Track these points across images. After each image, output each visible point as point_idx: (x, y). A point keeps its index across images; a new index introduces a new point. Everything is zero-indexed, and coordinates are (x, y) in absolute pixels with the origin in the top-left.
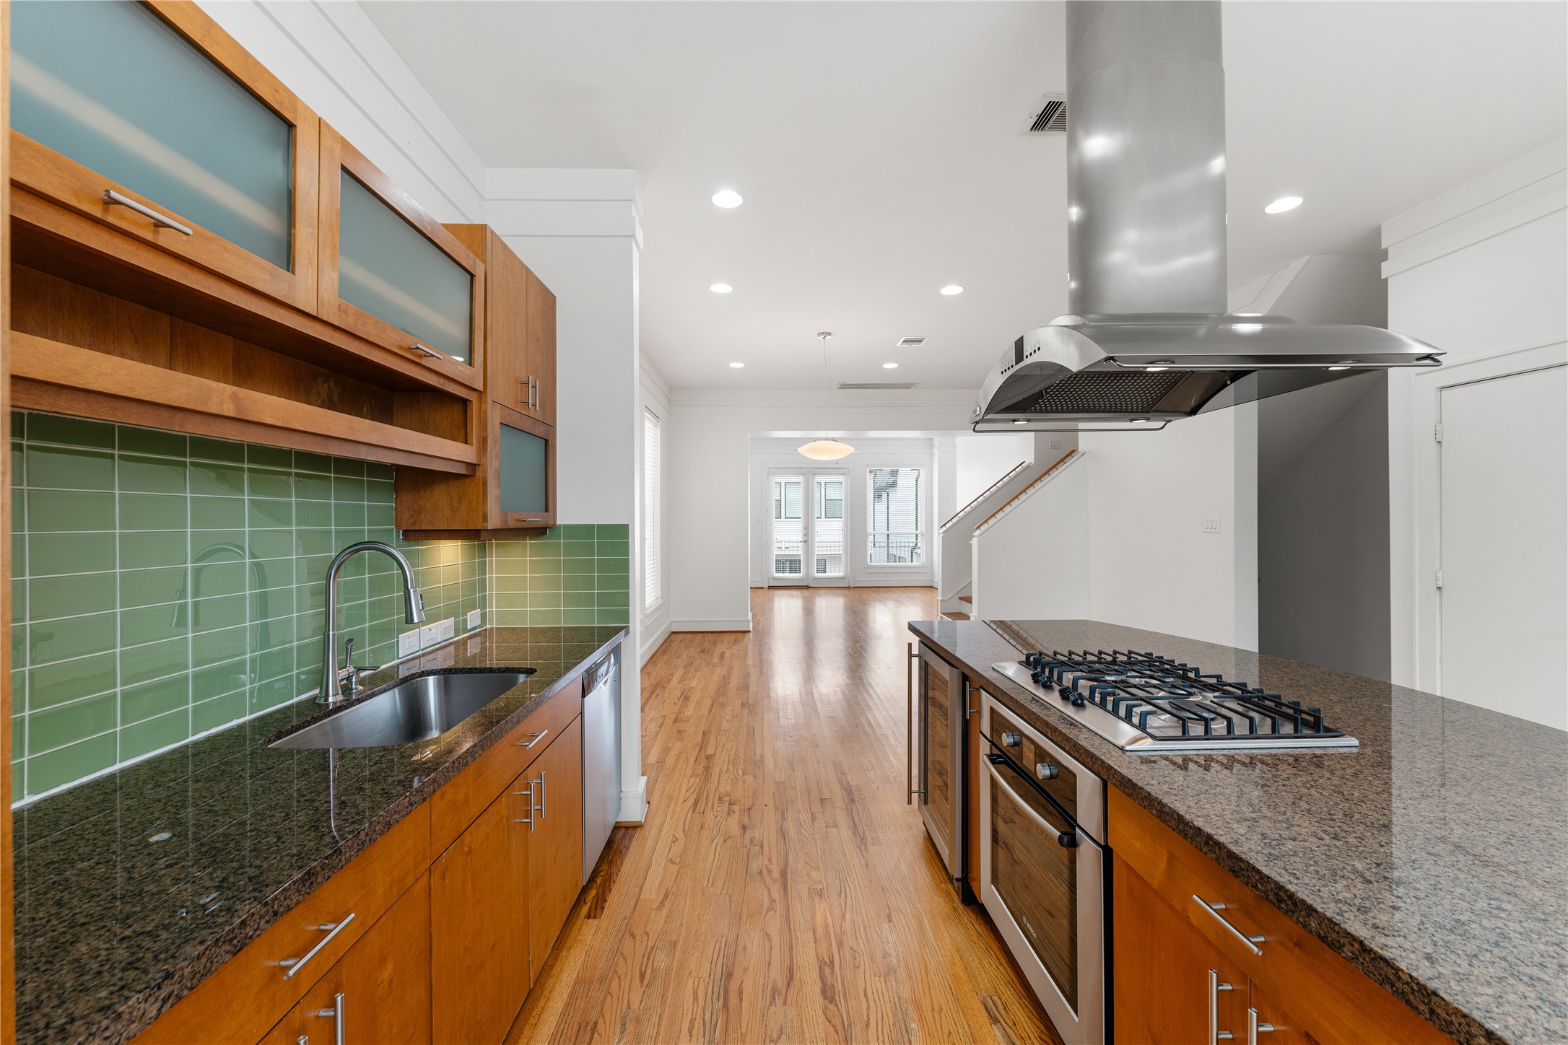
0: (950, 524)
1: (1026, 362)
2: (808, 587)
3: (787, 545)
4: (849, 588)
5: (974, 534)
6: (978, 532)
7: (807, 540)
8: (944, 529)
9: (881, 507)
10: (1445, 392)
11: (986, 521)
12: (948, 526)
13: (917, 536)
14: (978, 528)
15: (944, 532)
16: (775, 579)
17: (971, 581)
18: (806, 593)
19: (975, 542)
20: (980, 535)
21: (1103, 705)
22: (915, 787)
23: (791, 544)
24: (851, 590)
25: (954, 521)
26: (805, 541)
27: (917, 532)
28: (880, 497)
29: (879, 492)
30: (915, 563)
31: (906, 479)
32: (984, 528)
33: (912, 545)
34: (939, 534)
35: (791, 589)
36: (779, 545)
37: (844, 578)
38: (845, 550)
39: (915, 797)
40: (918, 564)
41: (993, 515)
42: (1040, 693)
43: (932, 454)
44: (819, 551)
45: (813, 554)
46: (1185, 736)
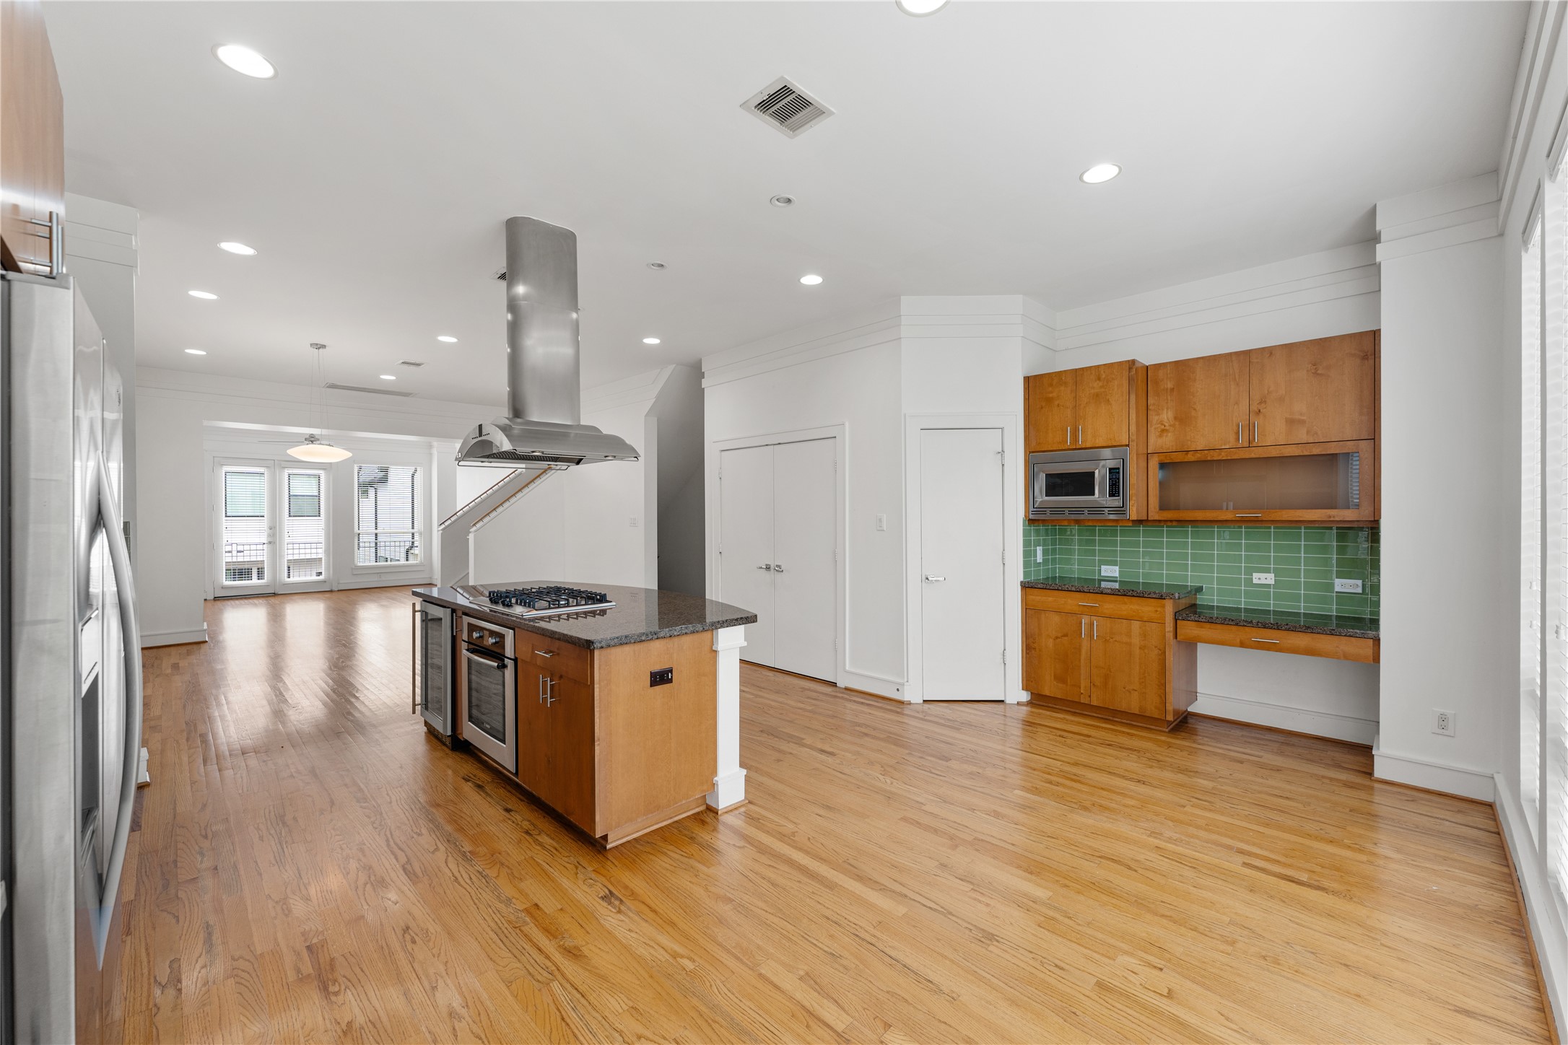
0: (449, 522)
1: (483, 438)
2: (275, 595)
3: (240, 548)
4: (331, 591)
5: (471, 530)
6: (474, 528)
7: (274, 540)
8: (443, 526)
9: (367, 505)
10: (723, 453)
11: (481, 520)
12: (447, 524)
13: (413, 534)
14: (474, 525)
15: (443, 530)
16: (223, 588)
17: (468, 573)
18: (272, 600)
19: (471, 537)
20: (476, 531)
21: (521, 604)
22: (418, 699)
23: (247, 547)
24: (334, 594)
25: (453, 519)
26: (270, 543)
27: (413, 531)
28: (366, 492)
29: (365, 487)
30: (411, 562)
31: (399, 476)
32: (478, 525)
33: (408, 544)
34: (438, 531)
35: (249, 598)
36: (229, 548)
37: (325, 582)
38: (327, 552)
39: (418, 708)
40: (415, 562)
41: (488, 514)
42: (494, 607)
43: (431, 454)
44: (290, 554)
45: (281, 556)
46: (550, 608)
